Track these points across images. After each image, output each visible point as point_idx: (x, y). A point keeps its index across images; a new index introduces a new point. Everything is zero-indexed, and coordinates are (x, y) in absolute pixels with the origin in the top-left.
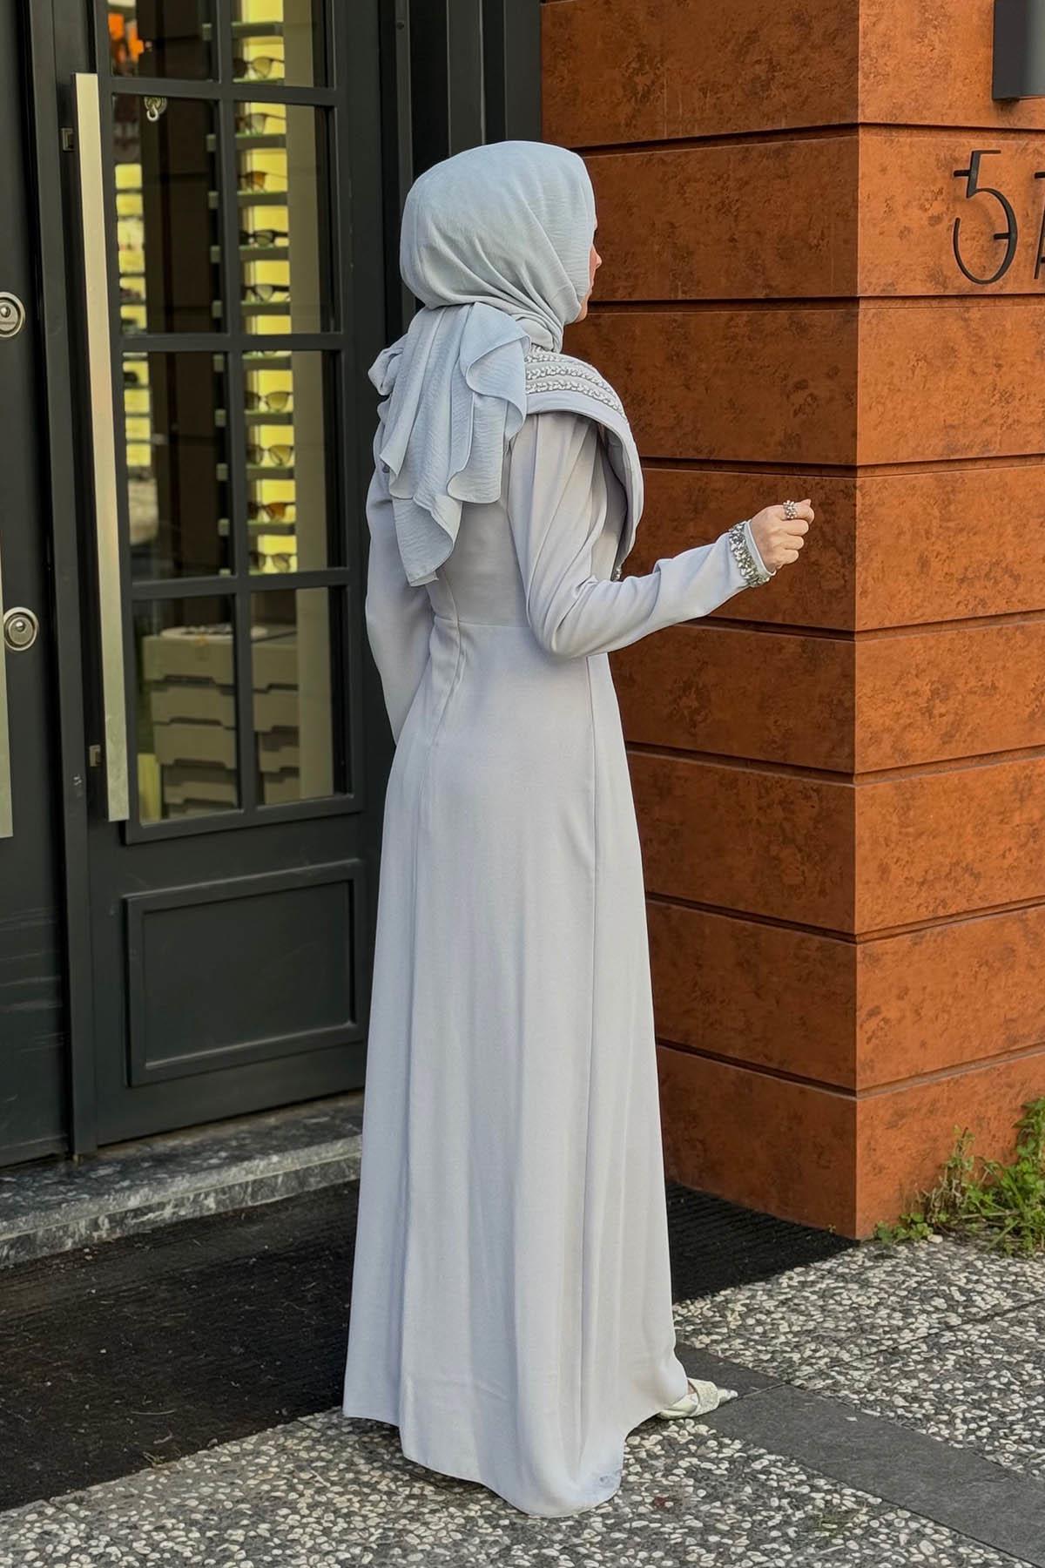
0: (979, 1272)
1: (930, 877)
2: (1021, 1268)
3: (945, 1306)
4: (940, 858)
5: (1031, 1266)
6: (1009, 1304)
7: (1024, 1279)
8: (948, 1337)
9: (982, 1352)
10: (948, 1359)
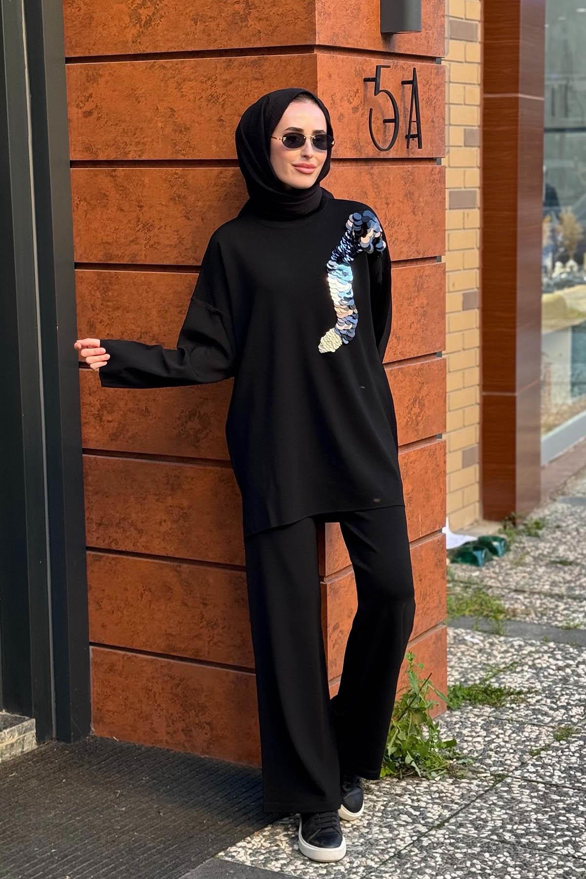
0: (414, 794)
2: (438, 787)
3: (410, 820)
5: (443, 785)
6: (447, 813)
7: (444, 795)
8: (425, 842)
9: (453, 848)
10: (436, 857)
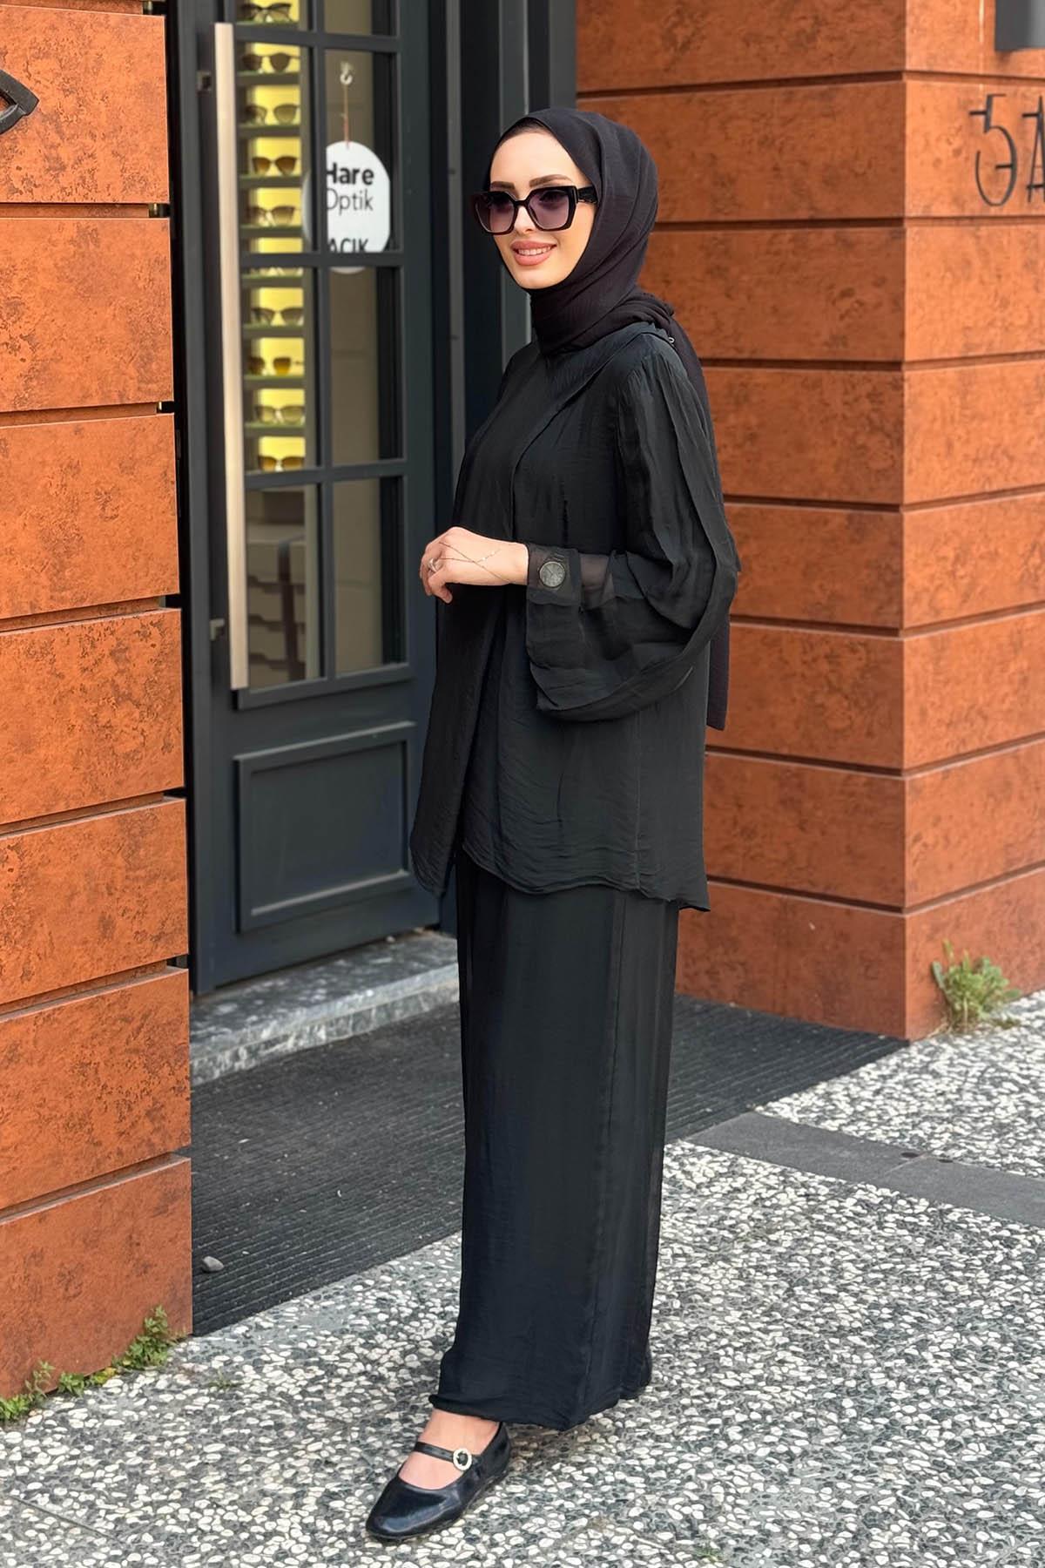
1: (955, 719)
4: (961, 702)
